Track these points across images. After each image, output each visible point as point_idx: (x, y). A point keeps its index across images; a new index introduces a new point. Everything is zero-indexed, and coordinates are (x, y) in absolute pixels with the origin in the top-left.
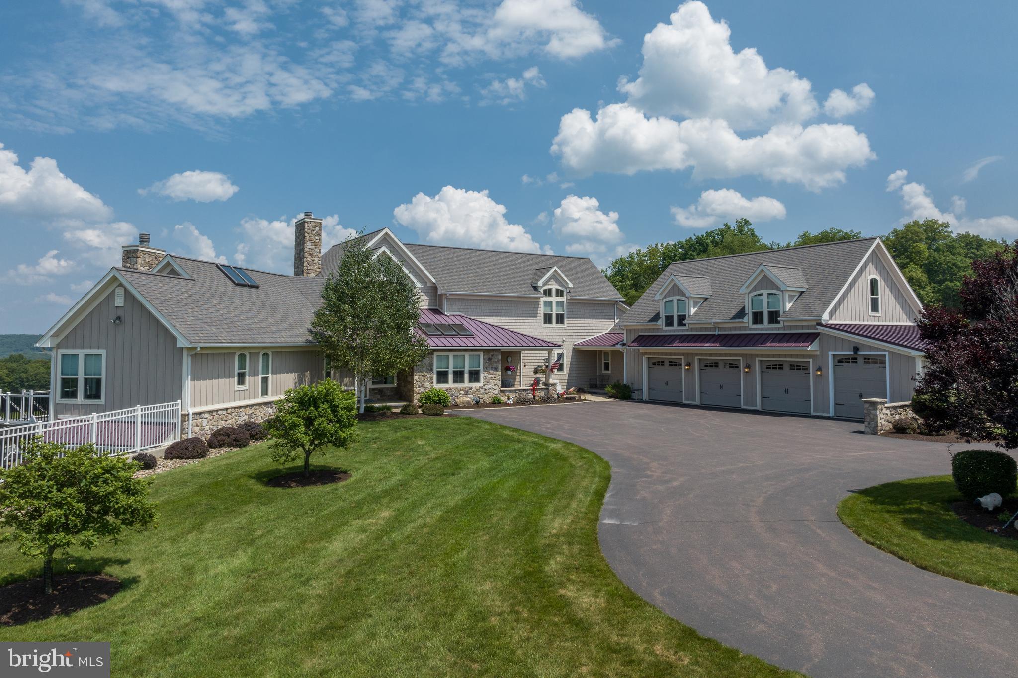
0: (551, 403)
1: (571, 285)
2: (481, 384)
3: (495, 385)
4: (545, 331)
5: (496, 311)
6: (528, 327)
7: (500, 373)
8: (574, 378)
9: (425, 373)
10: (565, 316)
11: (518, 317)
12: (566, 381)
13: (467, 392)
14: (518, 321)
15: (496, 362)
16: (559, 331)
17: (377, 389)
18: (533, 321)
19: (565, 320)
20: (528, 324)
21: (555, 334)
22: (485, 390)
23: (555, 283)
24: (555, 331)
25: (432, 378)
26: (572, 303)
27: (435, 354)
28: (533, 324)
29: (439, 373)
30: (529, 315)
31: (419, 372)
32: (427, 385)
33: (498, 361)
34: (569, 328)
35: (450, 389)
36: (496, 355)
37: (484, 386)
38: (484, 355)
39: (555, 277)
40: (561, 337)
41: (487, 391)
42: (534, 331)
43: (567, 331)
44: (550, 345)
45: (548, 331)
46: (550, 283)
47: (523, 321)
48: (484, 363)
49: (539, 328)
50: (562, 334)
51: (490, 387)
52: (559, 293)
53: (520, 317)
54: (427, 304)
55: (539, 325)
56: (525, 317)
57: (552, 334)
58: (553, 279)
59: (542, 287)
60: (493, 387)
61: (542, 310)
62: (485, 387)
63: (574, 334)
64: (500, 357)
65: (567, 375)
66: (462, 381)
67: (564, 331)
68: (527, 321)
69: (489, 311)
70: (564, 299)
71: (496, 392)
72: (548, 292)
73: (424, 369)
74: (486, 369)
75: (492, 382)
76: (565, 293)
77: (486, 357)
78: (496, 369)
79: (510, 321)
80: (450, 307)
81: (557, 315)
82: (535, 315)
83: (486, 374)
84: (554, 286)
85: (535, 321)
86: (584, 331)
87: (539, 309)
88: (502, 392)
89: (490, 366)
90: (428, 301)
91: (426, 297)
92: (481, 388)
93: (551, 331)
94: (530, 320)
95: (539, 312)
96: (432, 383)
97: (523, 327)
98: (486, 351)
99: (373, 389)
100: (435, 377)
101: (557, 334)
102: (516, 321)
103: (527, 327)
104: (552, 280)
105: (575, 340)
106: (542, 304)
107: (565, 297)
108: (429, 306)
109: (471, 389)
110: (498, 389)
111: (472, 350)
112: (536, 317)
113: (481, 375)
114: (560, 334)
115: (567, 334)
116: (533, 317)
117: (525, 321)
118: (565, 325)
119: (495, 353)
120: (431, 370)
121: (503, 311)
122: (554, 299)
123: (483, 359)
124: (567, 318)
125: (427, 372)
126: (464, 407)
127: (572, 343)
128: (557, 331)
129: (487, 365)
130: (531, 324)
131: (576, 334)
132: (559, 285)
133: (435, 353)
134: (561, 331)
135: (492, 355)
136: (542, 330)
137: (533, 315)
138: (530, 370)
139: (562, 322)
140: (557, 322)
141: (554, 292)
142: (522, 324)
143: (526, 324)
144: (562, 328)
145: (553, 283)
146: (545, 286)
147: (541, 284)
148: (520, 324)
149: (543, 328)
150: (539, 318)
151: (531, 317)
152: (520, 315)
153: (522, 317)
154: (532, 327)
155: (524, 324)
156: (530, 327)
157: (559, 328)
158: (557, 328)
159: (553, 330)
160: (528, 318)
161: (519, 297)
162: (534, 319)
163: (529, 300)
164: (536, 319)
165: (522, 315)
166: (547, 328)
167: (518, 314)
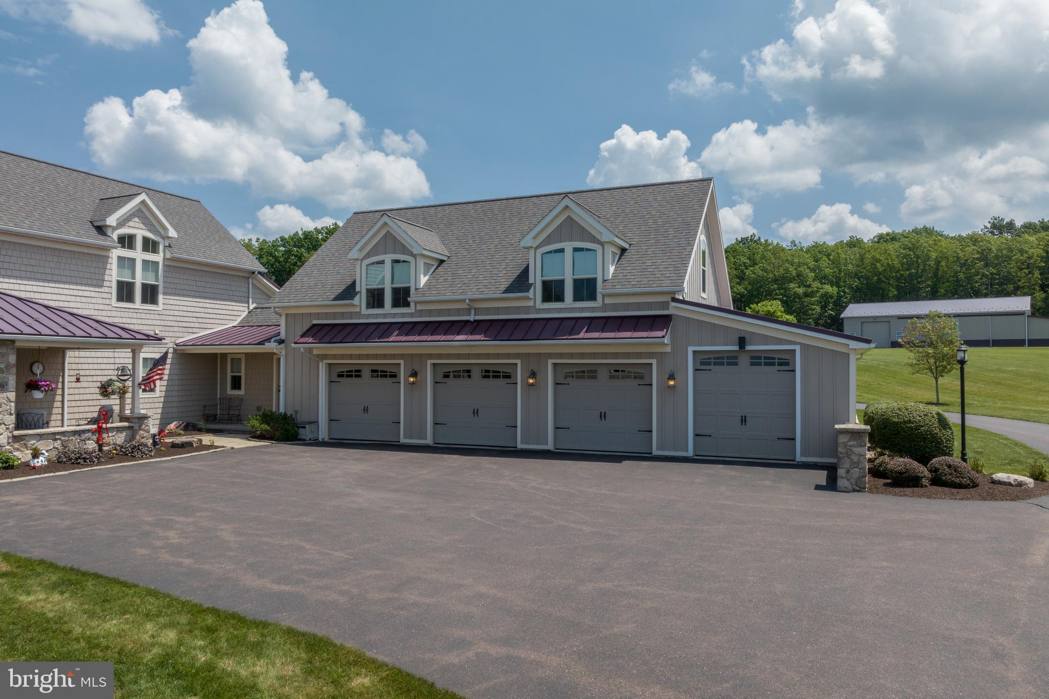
0: (142, 458)
1: (172, 233)
4: (118, 314)
6: (83, 306)
7: (12, 395)
8: (175, 404)
10: (161, 289)
12: (160, 411)
14: (61, 291)
15: (2, 372)
16: (148, 316)
18: (93, 294)
19: (161, 297)
20: (84, 300)
21: (139, 321)
23: (141, 226)
24: (139, 316)
26: (175, 266)
28: (94, 300)
30: (85, 281)
34: (168, 312)
36: (3, 355)
39: (142, 213)
40: (151, 328)
42: (98, 308)
43: (163, 317)
44: (138, 336)
45: (126, 315)
46: (131, 224)
47: (71, 292)
49: (106, 307)
50: (154, 322)
52: (150, 246)
53: (64, 283)
55: (107, 302)
56: (76, 284)
58: (138, 217)
59: (114, 229)
61: (113, 274)
63: (177, 324)
64: (12, 359)
65: (162, 400)
67: (158, 317)
68: (81, 293)
70: (158, 258)
71: (3, 440)
72: (127, 241)
76: (161, 247)
78: (2, 387)
79: (40, 289)
81: (145, 287)
82: (98, 282)
84: (140, 232)
85: (96, 295)
86: (194, 320)
87: (107, 272)
88: (16, 439)
93: (130, 315)
94: (88, 291)
95: (106, 278)
101: (143, 322)
102: (56, 291)
103: (79, 306)
104: (136, 219)
105: (178, 335)
106: (113, 264)
107: (162, 254)
110: (6, 434)
112: (102, 286)
114: (150, 322)
115: (163, 323)
116: (94, 286)
117: (76, 293)
118: (160, 307)
119: (3, 350)
122: (139, 255)
124: (164, 294)
127: (173, 339)
128: (143, 316)
130: (89, 300)
131: (181, 324)
132: (150, 231)
134: (152, 317)
136: (114, 314)
137: (95, 282)
138: (87, 391)
139: (154, 301)
140: (144, 300)
141: (139, 243)
142: (68, 298)
143: (78, 299)
144: (153, 312)
145: (137, 225)
146: (121, 228)
147: (114, 224)
148: (63, 298)
149: (115, 309)
150: (106, 290)
151: (89, 285)
152: (64, 279)
153: (69, 283)
154: (91, 306)
155: (73, 299)
156: (87, 306)
157: (147, 312)
158: (145, 311)
159: (135, 315)
160: (84, 288)
161: (65, 242)
162: (97, 289)
163: (85, 251)
164: (100, 290)
165: (69, 279)
166: (123, 310)
167: (60, 277)
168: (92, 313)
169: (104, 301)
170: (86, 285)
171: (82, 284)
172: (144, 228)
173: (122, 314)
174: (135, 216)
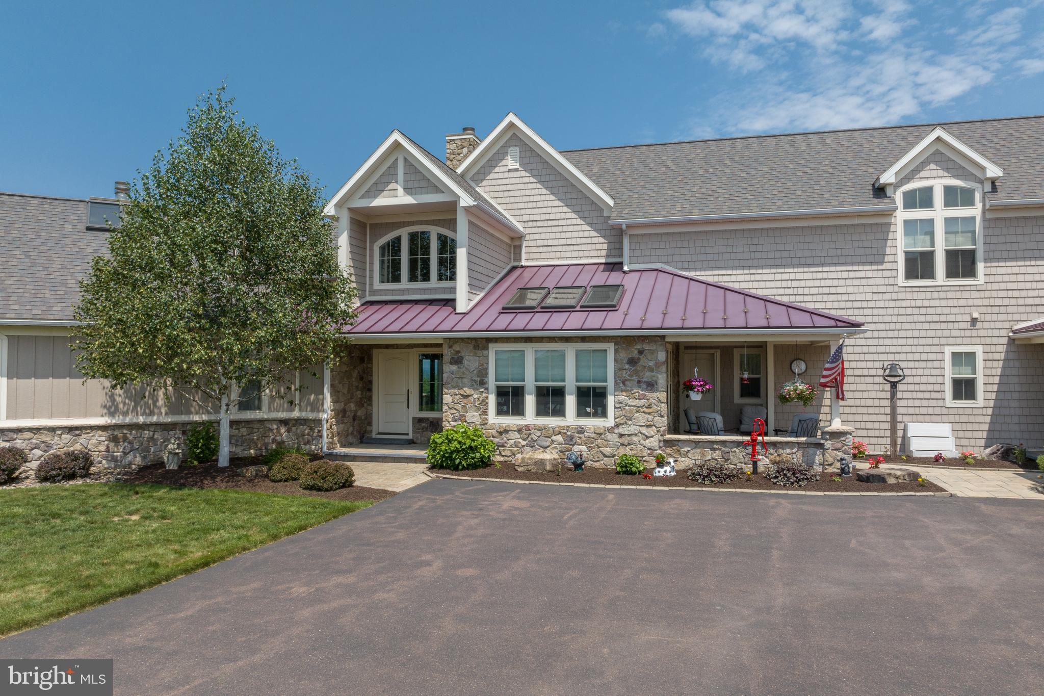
1: (993, 171)
2: (610, 421)
3: (648, 426)
4: (909, 296)
5: (758, 255)
6: (856, 290)
7: (663, 396)
9: (468, 391)
10: (980, 255)
11: (823, 265)
13: (572, 437)
14: (825, 275)
15: (651, 369)
16: (959, 295)
17: (428, 419)
18: (869, 274)
19: (980, 267)
20: (856, 282)
21: (944, 303)
22: (621, 436)
23: (941, 173)
24: (943, 295)
25: (484, 403)
26: (1002, 219)
27: (493, 348)
28: (870, 282)
29: (502, 393)
30: (856, 259)
31: (454, 388)
32: (473, 416)
33: (658, 365)
34: (995, 286)
35: (528, 428)
36: (652, 352)
37: (617, 425)
38: (616, 351)
39: (940, 156)
40: (967, 310)
41: (625, 440)
42: (875, 297)
43: (987, 294)
45: (921, 295)
46: (923, 174)
47: (839, 275)
48: (618, 370)
49: (890, 289)
50: (970, 302)
51: (633, 429)
52: (953, 197)
53: (829, 265)
54: (604, 253)
55: (891, 281)
56: (845, 264)
57: (936, 303)
58: (936, 163)
59: (896, 186)
60: (644, 430)
61: (899, 244)
62: (621, 430)
63: (1013, 302)
64: (662, 356)
65: (990, 411)
66: (560, 412)
67: (977, 294)
68: (852, 275)
69: (740, 256)
70: (974, 211)
71: (653, 442)
72: (923, 199)
73: (465, 380)
74: (622, 384)
75: (641, 418)
76: (978, 196)
77: (623, 355)
78: (651, 386)
79: (799, 276)
80: (637, 253)
81: (951, 255)
82: (877, 257)
83: (623, 397)
84: (938, 182)
85: (875, 274)
87: (889, 243)
88: (668, 443)
89: (636, 378)
90: (605, 246)
92: (611, 430)
93: (929, 295)
94: (861, 271)
95: (888, 251)
96: (485, 413)
97: (839, 290)
98: (624, 341)
99: (420, 420)
100: (492, 399)
101: (950, 303)
102: (819, 276)
103: (850, 290)
104: (932, 166)
105: (1017, 317)
106: (899, 229)
107: (979, 205)
108: (607, 256)
109: (581, 431)
110: (657, 437)
111: (583, 339)
112: (882, 262)
113: (611, 401)
114: (963, 302)
115: (986, 302)
116: (871, 263)
117: (845, 275)
118: (981, 279)
119: (653, 347)
120: (482, 383)
121: (778, 255)
122: (939, 213)
123: (616, 360)
124: (986, 260)
125: (471, 387)
127: (1007, 325)
128: (950, 295)
129: (625, 375)
130: (864, 282)
131: (1021, 302)
132: (956, 177)
133: (491, 345)
134: (967, 295)
135: (641, 352)
136: (901, 296)
137: (871, 259)
138: (866, 395)
139: (970, 272)
140: (951, 273)
141: (938, 197)
142: (835, 283)
143: (849, 282)
144: (966, 288)
145: (934, 173)
146: (908, 182)
147: (892, 180)
148: (829, 283)
149: (904, 289)
150: (889, 266)
151: (863, 264)
152: (828, 260)
153: (836, 264)
154: (868, 289)
155: (842, 282)
156: (861, 289)
157: (957, 288)
158: (953, 289)
159: (936, 295)
160: (856, 268)
161: (827, 216)
162: (875, 267)
163: (856, 221)
164: (880, 267)
165: (835, 260)
166: (917, 289)
167: (822, 259)
168: (869, 297)
169: (886, 281)
170: (858, 264)
171: (853, 264)
172: (946, 174)
173: (915, 296)
174: (929, 163)
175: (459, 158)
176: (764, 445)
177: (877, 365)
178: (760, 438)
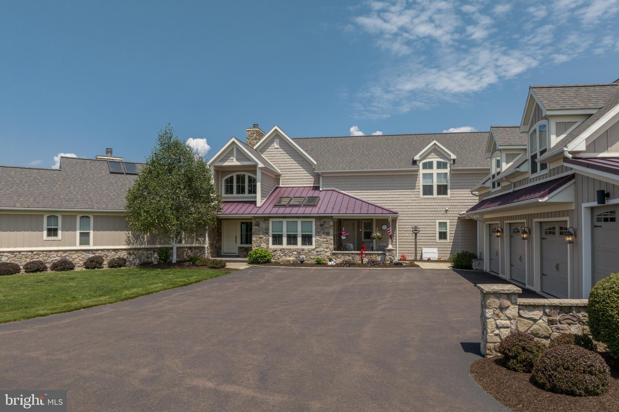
1: (453, 156)
2: (313, 247)
3: (327, 248)
4: (424, 201)
5: (370, 185)
6: (405, 199)
7: (332, 237)
8: (460, 247)
9: (262, 236)
10: (449, 187)
11: (394, 189)
12: (450, 249)
13: (300, 253)
14: (394, 193)
15: (328, 228)
16: (441, 201)
17: (244, 247)
18: (410, 193)
19: (449, 191)
20: (405, 196)
21: (436, 204)
22: (317, 252)
23: (436, 156)
24: (436, 201)
25: (268, 240)
26: (455, 174)
27: (271, 221)
28: (410, 196)
29: (274, 237)
30: (406, 187)
31: (256, 235)
32: (264, 245)
33: (330, 226)
34: (454, 198)
35: (284, 249)
36: (328, 222)
37: (316, 248)
38: (316, 222)
39: (435, 150)
40: (444, 207)
41: (319, 253)
42: (412, 201)
43: (451, 201)
45: (428, 201)
46: (429, 156)
47: (399, 193)
48: (316, 228)
49: (417, 199)
50: (445, 204)
51: (321, 249)
52: (440, 165)
53: (396, 189)
54: (313, 182)
55: (418, 196)
56: (402, 189)
57: (433, 204)
58: (434, 152)
59: (420, 161)
60: (325, 250)
61: (421, 182)
62: (317, 250)
63: (460, 204)
64: (332, 223)
65: (451, 244)
66: (295, 243)
67: (447, 201)
68: (404, 193)
69: (364, 185)
70: (447, 171)
71: (328, 254)
72: (429, 165)
73: (261, 232)
74: (318, 233)
75: (324, 245)
76: (448, 165)
77: (318, 223)
78: (328, 234)
79: (385, 193)
80: (325, 183)
81: (439, 187)
82: (413, 187)
83: (318, 238)
84: (435, 159)
85: (412, 193)
87: (417, 182)
88: (334, 254)
89: (322, 231)
90: (313, 180)
91: (312, 177)
92: (314, 250)
93: (431, 201)
94: (408, 192)
95: (417, 185)
96: (268, 244)
97: (399, 199)
98: (318, 218)
99: (241, 248)
100: (271, 239)
101: (438, 204)
102: (392, 193)
103: (403, 199)
104: (433, 154)
105: (461, 209)
106: (421, 176)
107: (449, 169)
108: (314, 184)
109: (303, 250)
110: (330, 252)
111: (304, 217)
112: (415, 189)
113: (314, 239)
114: (443, 204)
115: (451, 204)
116: (411, 189)
117: (401, 193)
118: (449, 195)
119: (328, 220)
120: (267, 233)
121: (377, 185)
122: (435, 171)
123: (315, 225)
124: (451, 189)
125: (263, 234)
126: (284, 265)
127: (458, 212)
128: (438, 201)
129: (319, 230)
130: (408, 196)
131: (462, 204)
132: (441, 158)
133: (270, 219)
134: (444, 201)
135: (324, 222)
136: (421, 201)
137: (411, 187)
138: (408, 238)
139: (445, 193)
140: (439, 193)
141: (435, 165)
142: (398, 196)
143: (403, 196)
144: (444, 199)
145: (433, 156)
146: (424, 160)
147: (418, 159)
148: (396, 196)
149: (422, 199)
150: (417, 190)
151: (408, 189)
152: (395, 188)
153: (398, 189)
154: (409, 199)
155: (400, 196)
156: (407, 199)
157: (441, 199)
158: (439, 199)
159: (433, 201)
160: (405, 191)
161: (395, 171)
162: (412, 191)
163: (406, 173)
164: (414, 191)
165: (398, 188)
166: (427, 199)
167: (393, 187)
168: (410, 202)
169: (416, 196)
170: (406, 189)
171: (404, 189)
172: (437, 157)
173: (426, 201)
174: (432, 152)
175: (252, 138)
176: (366, 254)
177: (410, 227)
178: (364, 252)
